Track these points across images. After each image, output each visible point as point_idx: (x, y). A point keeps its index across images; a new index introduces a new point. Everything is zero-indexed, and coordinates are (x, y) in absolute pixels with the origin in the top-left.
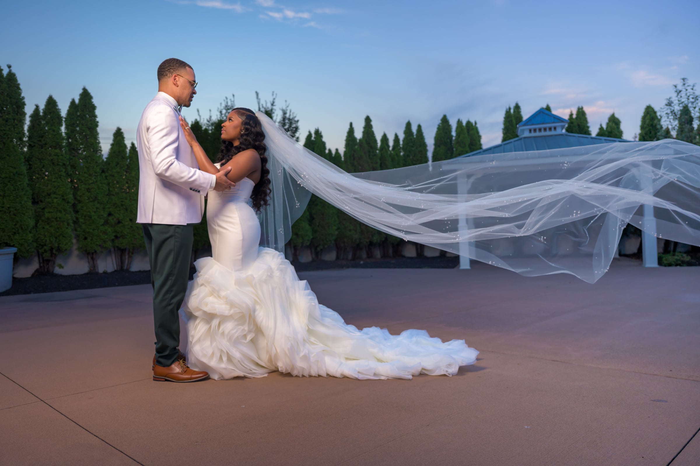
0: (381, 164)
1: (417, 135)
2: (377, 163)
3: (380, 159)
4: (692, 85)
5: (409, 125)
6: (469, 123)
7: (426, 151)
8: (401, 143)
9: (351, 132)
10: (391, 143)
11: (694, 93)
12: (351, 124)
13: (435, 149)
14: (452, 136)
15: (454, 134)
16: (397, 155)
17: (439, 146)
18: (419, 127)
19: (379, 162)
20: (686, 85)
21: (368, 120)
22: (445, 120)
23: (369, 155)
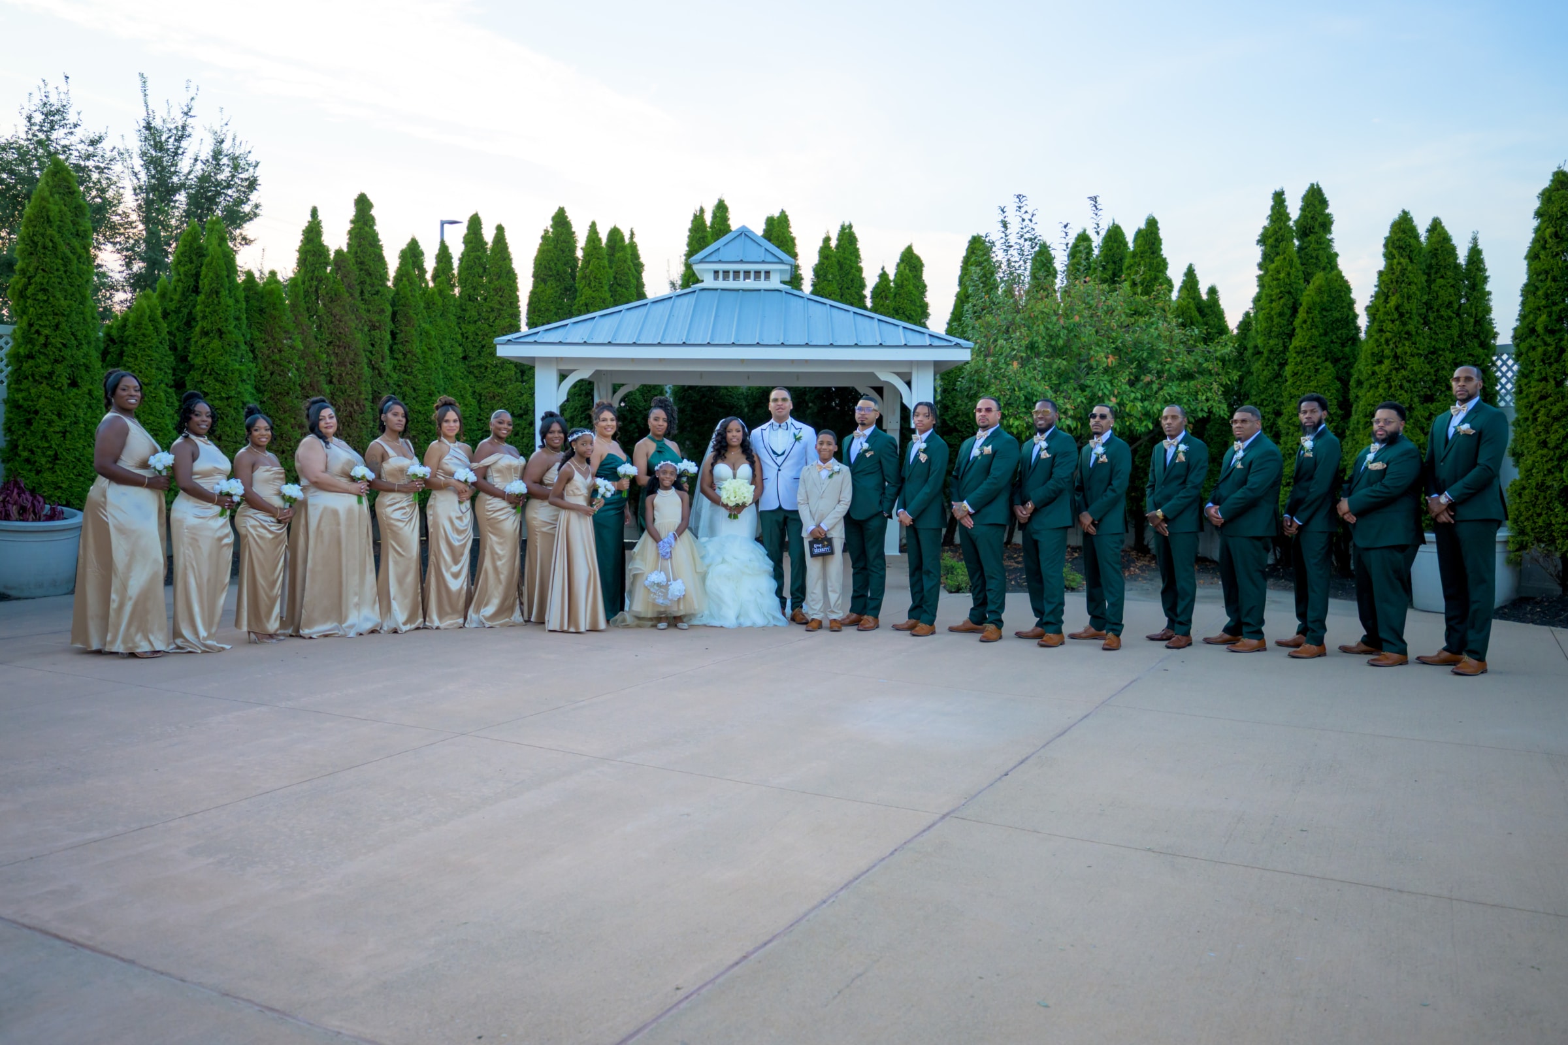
0: (394, 314)
1: (493, 250)
2: (383, 311)
3: (393, 305)
4: (1030, 212)
5: (475, 223)
6: (615, 233)
7: (514, 289)
8: (456, 263)
9: (313, 232)
10: (430, 264)
11: (1033, 229)
12: (314, 212)
13: (535, 286)
14: (576, 260)
15: (579, 254)
16: (441, 292)
17: (544, 281)
18: (500, 229)
19: (389, 310)
20: (1023, 210)
21: (363, 204)
22: (561, 221)
23: (362, 293)
